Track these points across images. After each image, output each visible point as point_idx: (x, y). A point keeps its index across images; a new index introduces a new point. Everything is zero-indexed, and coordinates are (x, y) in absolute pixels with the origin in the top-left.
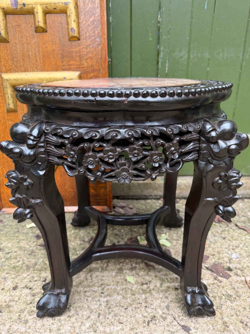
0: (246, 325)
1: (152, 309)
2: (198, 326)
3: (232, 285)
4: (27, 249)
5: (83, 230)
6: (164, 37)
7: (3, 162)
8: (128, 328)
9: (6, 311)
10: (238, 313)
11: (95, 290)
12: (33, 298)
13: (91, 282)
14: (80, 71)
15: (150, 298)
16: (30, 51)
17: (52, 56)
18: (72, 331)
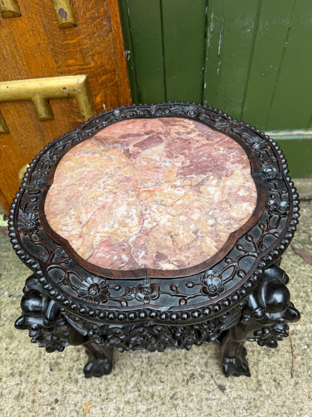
0: (279, 383)
1: (192, 366)
2: (233, 385)
8: (169, 387)
9: (56, 369)
10: (273, 370)
12: (78, 354)
16: (2, 49)
17: (39, 54)
18: (119, 391)
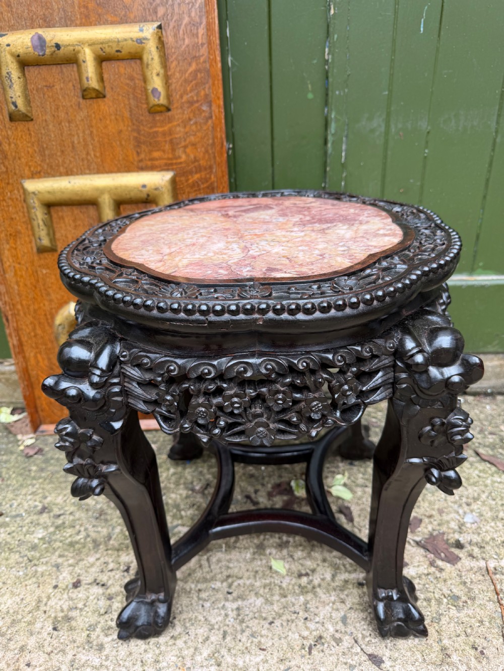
0: (482, 653)
1: (317, 623)
2: (396, 655)
3: (461, 577)
4: (91, 507)
5: (191, 468)
6: (337, 93)
7: (36, 343)
8: (275, 658)
9: (65, 628)
10: (469, 631)
11: (216, 588)
12: (108, 602)
13: (208, 572)
14: (172, 170)
15: (314, 602)
16: (74, 136)
17: (118, 143)
18: (179, 664)
